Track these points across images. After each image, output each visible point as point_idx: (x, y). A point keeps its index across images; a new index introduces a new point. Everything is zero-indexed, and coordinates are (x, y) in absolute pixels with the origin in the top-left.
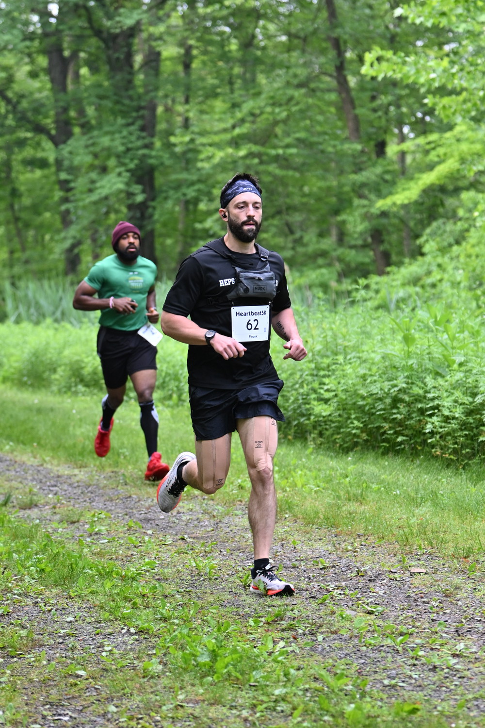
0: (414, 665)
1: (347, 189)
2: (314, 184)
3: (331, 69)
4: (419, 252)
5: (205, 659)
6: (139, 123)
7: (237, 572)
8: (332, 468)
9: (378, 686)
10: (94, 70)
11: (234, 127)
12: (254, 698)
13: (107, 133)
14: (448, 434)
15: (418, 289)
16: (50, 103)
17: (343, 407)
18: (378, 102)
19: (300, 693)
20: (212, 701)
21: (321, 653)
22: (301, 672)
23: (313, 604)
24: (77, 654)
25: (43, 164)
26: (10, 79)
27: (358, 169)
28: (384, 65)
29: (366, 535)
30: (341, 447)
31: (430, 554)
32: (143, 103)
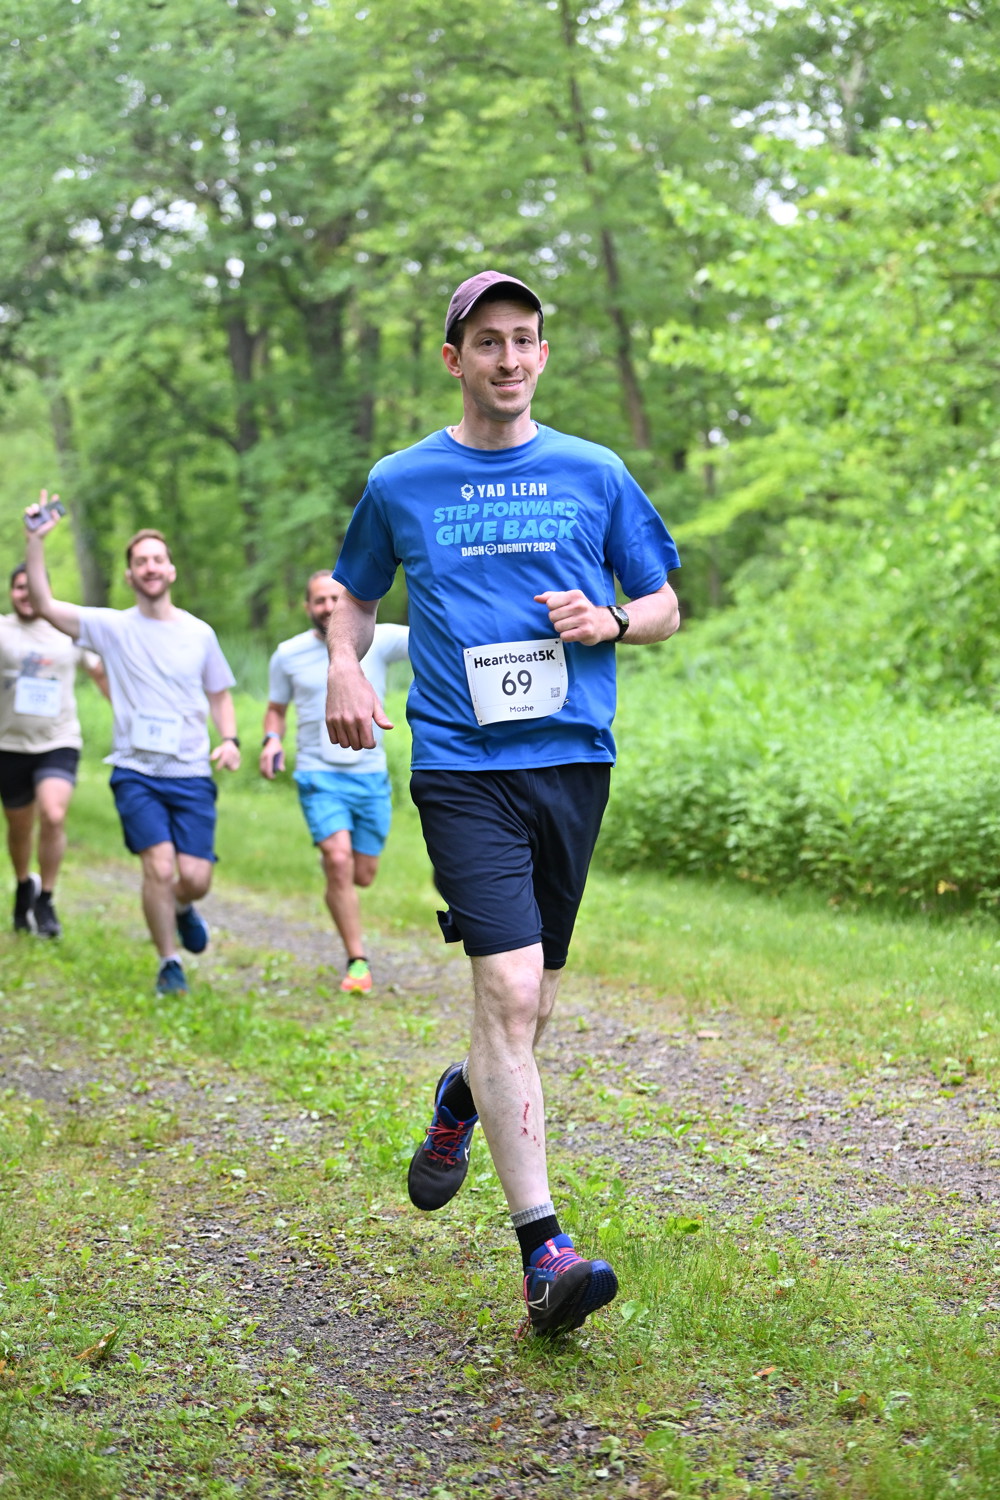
0: (697, 1165)
3: (612, 352)
4: (727, 602)
6: (350, 424)
9: (645, 1193)
10: (290, 349)
12: (475, 1209)
13: (306, 438)
14: (759, 848)
15: (725, 652)
16: (229, 396)
18: (675, 397)
21: (571, 1148)
23: (565, 1080)
24: (237, 1148)
25: (219, 479)
26: (175, 364)
28: (683, 347)
29: (640, 986)
30: (614, 866)
31: (728, 1012)
32: (356, 396)
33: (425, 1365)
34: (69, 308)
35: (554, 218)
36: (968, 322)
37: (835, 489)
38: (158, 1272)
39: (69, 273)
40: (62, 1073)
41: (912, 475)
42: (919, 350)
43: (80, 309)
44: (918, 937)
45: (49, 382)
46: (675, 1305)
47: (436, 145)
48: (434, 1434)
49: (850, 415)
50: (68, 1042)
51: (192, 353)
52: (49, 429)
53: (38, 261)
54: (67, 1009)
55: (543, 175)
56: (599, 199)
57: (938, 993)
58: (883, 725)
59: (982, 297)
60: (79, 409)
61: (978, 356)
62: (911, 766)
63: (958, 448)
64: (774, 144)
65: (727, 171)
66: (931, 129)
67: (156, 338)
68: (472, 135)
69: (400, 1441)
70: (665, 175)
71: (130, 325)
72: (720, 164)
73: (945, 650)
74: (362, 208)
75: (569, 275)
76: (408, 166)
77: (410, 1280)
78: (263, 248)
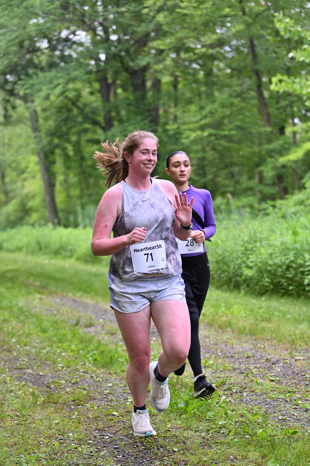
0: (296, 408)
1: (264, 153)
2: (246, 151)
3: (254, 87)
4: (302, 187)
5: (182, 406)
6: (150, 118)
8: (254, 304)
9: (275, 420)
10: (125, 89)
11: (201, 119)
12: (208, 426)
13: (131, 124)
15: (302, 207)
16: (100, 108)
17: (260, 271)
18: (280, 105)
19: (233, 423)
20: (186, 428)
21: (245, 402)
22: (234, 412)
23: (242, 376)
24: (113, 404)
26: (79, 96)
27: (270, 141)
28: (283, 84)
29: (271, 339)
30: (259, 293)
31: (306, 349)
32: (151, 108)
34: (36, 74)
35: (230, 33)
38: (85, 451)
39: (36, 61)
40: (43, 376)
43: (41, 74)
45: (29, 104)
47: (182, 5)
50: (45, 364)
51: (86, 92)
52: (29, 123)
53: (24, 56)
54: (45, 351)
55: (226, 16)
56: (248, 25)
60: (41, 115)
65: (301, 12)
67: (71, 86)
70: (276, 14)
71: (61, 81)
72: (298, 10)
74: (153, 31)
75: (236, 56)
76: (171, 14)
77: (184, 454)
78: (113, 49)
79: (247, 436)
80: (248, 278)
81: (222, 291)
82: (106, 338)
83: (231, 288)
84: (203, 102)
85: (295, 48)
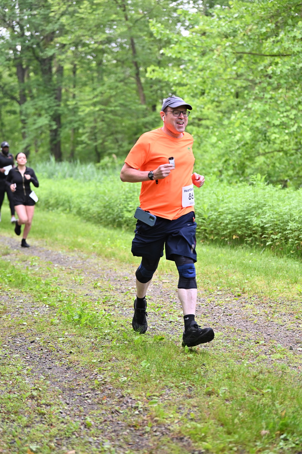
1: (140, 124)
2: (127, 122)
3: (134, 75)
5: (76, 318)
6: (54, 96)
7: (91, 281)
10: (36, 73)
11: (94, 98)
12: (96, 334)
13: (41, 100)
16: (17, 87)
18: (153, 89)
19: (116, 332)
20: (79, 335)
21: (125, 315)
22: (116, 323)
23: (122, 295)
25: (14, 112)
27: (145, 116)
28: (156, 73)
31: (171, 275)
32: (56, 88)
33: (82, 381)
35: (116, 34)
36: (241, 67)
37: (201, 117)
38: (1, 353)
41: (224, 113)
42: (227, 75)
44: (227, 252)
46: (157, 362)
47: (80, 11)
48: (86, 401)
49: (206, 94)
51: (6, 74)
55: (113, 21)
56: (130, 28)
57: (233, 269)
58: (216, 188)
59: (245, 60)
61: (244, 77)
62: (225, 201)
63: (238, 105)
64: (183, 12)
65: (168, 20)
66: (230, 8)
68: (91, 8)
69: (75, 403)
70: (151, 20)
72: (166, 18)
73: (234, 166)
74: (58, 30)
75: (120, 51)
76: (72, 17)
77: (77, 355)
78: (27, 42)
79: (125, 342)
80: (128, 219)
81: (108, 229)
82: (19, 264)
83: (115, 226)
84: (96, 84)
85: (165, 46)
